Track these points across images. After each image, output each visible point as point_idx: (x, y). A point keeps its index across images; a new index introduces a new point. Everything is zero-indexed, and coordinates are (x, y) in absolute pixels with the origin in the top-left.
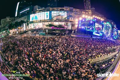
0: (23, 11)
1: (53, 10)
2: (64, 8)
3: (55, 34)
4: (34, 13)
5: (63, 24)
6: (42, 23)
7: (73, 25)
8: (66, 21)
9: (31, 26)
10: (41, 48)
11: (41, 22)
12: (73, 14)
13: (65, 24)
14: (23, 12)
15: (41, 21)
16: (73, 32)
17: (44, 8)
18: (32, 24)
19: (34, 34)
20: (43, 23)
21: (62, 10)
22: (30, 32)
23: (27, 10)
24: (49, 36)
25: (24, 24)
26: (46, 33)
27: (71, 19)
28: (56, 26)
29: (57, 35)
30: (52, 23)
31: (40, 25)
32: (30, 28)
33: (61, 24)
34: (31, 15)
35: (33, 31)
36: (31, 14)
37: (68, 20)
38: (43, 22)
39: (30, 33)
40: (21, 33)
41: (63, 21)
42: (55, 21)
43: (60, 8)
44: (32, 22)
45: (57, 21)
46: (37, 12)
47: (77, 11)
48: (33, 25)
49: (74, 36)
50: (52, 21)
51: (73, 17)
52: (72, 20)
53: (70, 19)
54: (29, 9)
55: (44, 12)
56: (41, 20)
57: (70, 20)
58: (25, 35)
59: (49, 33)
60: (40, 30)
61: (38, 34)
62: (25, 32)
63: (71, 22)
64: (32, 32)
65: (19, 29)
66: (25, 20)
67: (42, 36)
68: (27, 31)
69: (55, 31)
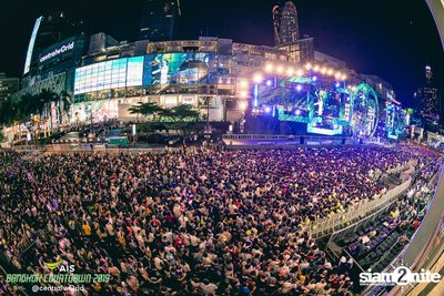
0: (53, 54)
1: (159, 50)
2: (198, 43)
3: (163, 141)
4: (91, 61)
5: (193, 101)
6: (116, 101)
7: (230, 105)
8: (205, 92)
9: (79, 114)
10: (114, 194)
11: (113, 97)
12: (230, 64)
13: (200, 104)
14: (52, 58)
15: (112, 94)
16: (231, 128)
17: (124, 44)
18: (82, 105)
19: (88, 142)
20: (122, 100)
21: (190, 48)
22: (73, 137)
24: (143, 150)
25: (53, 104)
26: (131, 139)
27: (225, 83)
28: (166, 112)
29: (171, 143)
30: (153, 99)
31: (111, 110)
32: (73, 120)
33: (184, 102)
34: (78, 70)
35: (83, 130)
36: (80, 66)
37: (212, 87)
38: (120, 95)
39: (72, 139)
40: (43, 141)
41: (192, 93)
42: (164, 92)
43: (184, 43)
44: (82, 98)
45: (171, 93)
46: (101, 58)
47: (246, 53)
48: (83, 109)
49: (234, 143)
50: (153, 94)
51: (232, 75)
52: (227, 87)
53: (220, 81)
54: (71, 46)
55: (125, 59)
56: (112, 90)
57: (220, 87)
58: (57, 148)
59: (141, 140)
60: (108, 127)
61: (103, 142)
62: (57, 136)
63: (221, 92)
64: (81, 136)
65: (33, 123)
66: (58, 90)
67: (117, 150)
68: (63, 134)
69: (164, 131)
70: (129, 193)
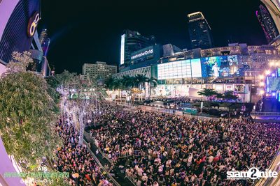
0: (140, 55)
1: (208, 55)
2: (229, 49)
3: (217, 114)
4: (166, 60)
5: (232, 88)
6: (186, 85)
7: (253, 91)
8: (238, 82)
9: (161, 91)
10: (191, 141)
11: (183, 83)
12: (249, 62)
13: (236, 90)
15: (183, 82)
16: (254, 107)
17: (185, 51)
18: (164, 86)
19: (170, 108)
20: (190, 85)
21: (226, 52)
23: (146, 53)
24: (207, 118)
25: (146, 83)
26: (199, 111)
27: (248, 76)
28: (219, 95)
29: (222, 115)
30: (209, 87)
31: (183, 91)
32: (158, 94)
33: (227, 89)
34: (159, 65)
35: (167, 102)
36: (160, 63)
37: (242, 79)
38: (188, 83)
39: (159, 105)
41: (231, 83)
42: (215, 82)
43: (221, 49)
44: (163, 82)
45: (219, 83)
46: (172, 59)
47: (255, 52)
48: (164, 89)
49: (257, 118)
50: (209, 83)
51: (253, 69)
52: (250, 78)
53: (246, 74)
54: (151, 51)
55: (188, 61)
56: (183, 79)
57: (246, 78)
58: (149, 109)
59: (204, 111)
60: (181, 102)
61: (180, 110)
62: (148, 102)
63: (248, 82)
64: (165, 104)
65: (133, 92)
66: (148, 76)
67: (191, 117)
68: (152, 101)
69: (217, 107)
70: (200, 142)
